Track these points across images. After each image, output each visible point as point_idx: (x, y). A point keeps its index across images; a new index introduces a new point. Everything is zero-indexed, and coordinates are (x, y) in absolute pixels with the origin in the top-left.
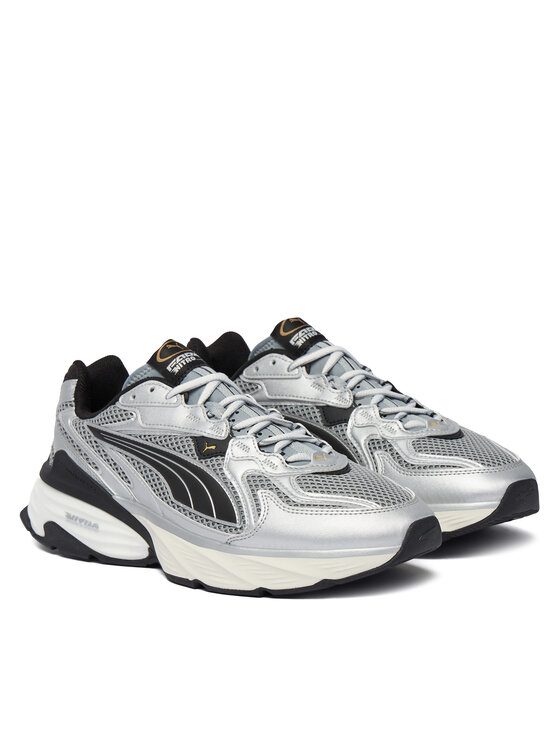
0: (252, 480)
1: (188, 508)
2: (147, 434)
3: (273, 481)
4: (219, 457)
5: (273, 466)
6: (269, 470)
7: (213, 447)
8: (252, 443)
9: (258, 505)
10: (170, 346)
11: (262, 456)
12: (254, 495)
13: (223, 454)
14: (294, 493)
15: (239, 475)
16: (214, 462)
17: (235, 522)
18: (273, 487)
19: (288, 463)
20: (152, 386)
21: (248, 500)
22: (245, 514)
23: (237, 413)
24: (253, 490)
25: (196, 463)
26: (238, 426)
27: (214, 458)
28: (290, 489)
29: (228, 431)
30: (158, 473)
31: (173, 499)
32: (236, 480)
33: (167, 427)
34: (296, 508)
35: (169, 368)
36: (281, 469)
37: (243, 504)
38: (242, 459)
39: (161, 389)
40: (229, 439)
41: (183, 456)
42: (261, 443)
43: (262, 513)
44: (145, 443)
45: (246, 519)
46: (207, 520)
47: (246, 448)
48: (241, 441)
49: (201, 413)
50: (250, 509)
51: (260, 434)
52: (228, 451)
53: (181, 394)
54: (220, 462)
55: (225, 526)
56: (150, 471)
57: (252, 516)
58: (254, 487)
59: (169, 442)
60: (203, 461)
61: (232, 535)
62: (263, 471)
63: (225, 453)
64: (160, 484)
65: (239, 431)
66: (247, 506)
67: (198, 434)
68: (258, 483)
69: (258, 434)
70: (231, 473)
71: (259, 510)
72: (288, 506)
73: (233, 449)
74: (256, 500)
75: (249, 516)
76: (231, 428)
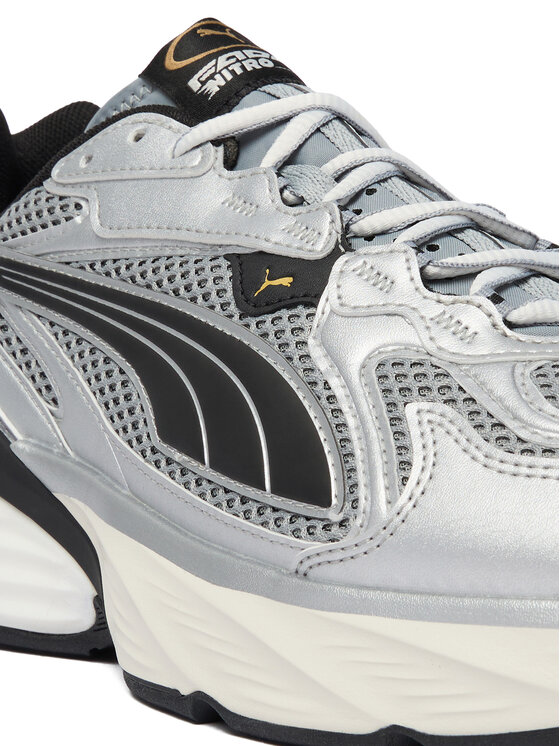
0: (392, 372)
1: (192, 464)
2: (111, 256)
3: (457, 377)
4: (301, 310)
5: (464, 334)
6: (448, 343)
7: (286, 281)
8: (403, 268)
9: (403, 449)
10: (208, 32)
11: (431, 304)
12: (395, 420)
13: (311, 300)
14: (524, 413)
15: (355, 358)
16: (284, 324)
17: (327, 503)
18: (455, 393)
19: (511, 325)
20: (140, 127)
21: (374, 434)
22: (361, 478)
23: (371, 192)
24: (392, 405)
25: (232, 327)
26: (365, 224)
27: (285, 313)
28: (512, 401)
29: (337, 236)
30: (127, 366)
31: (156, 440)
32: (342, 373)
33: (164, 234)
34: (527, 459)
35: (194, 84)
36: (487, 344)
37: (357, 446)
38: (370, 314)
39: (164, 132)
40: (334, 255)
41: (198, 312)
42: (431, 270)
43: (414, 474)
44: (103, 282)
45: (362, 492)
46: (244, 500)
47: (382, 281)
48: (370, 261)
49: (266, 192)
50: (379, 461)
51: (433, 248)
52: (330, 291)
53: (216, 142)
54: (301, 322)
55: (295, 517)
56: (107, 360)
57: (381, 482)
58: (396, 396)
59: (163, 274)
60: (253, 321)
61: (313, 546)
62: (431, 347)
63: (318, 296)
64: (127, 397)
65: (369, 238)
66: (368, 451)
67: (249, 244)
68: (409, 382)
69: (427, 245)
70: (330, 353)
71: (405, 465)
72: (500, 453)
73: (345, 286)
74: (400, 434)
75: (371, 485)
76: (346, 229)
